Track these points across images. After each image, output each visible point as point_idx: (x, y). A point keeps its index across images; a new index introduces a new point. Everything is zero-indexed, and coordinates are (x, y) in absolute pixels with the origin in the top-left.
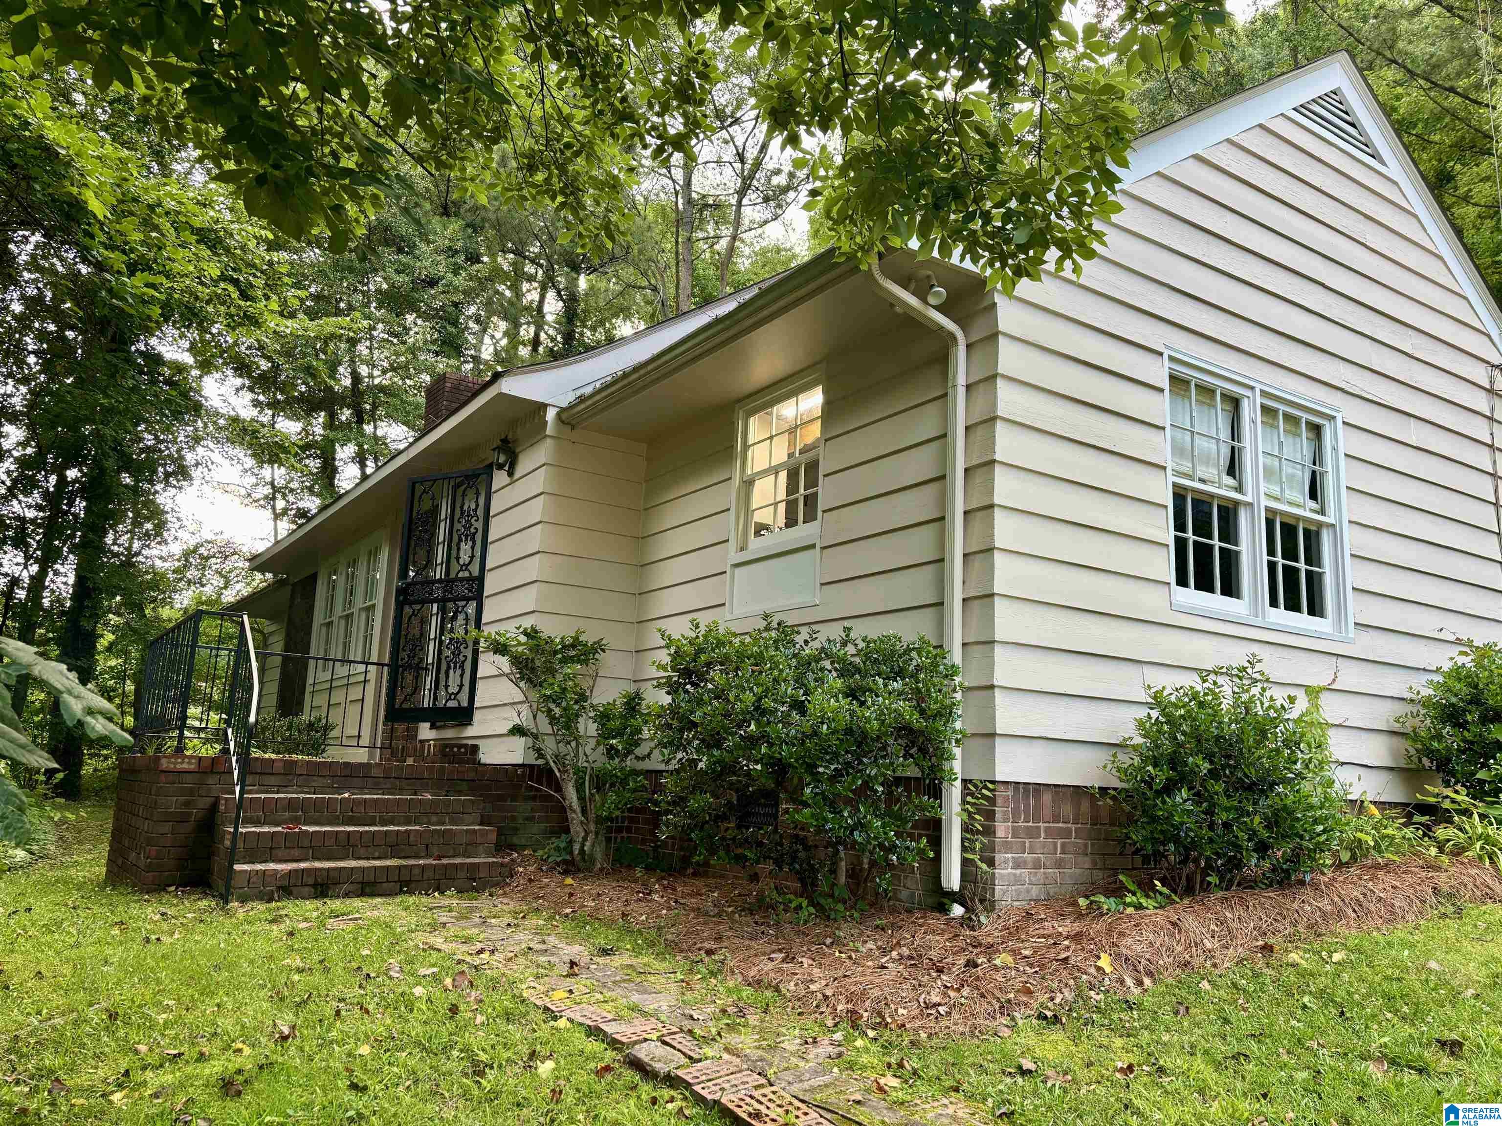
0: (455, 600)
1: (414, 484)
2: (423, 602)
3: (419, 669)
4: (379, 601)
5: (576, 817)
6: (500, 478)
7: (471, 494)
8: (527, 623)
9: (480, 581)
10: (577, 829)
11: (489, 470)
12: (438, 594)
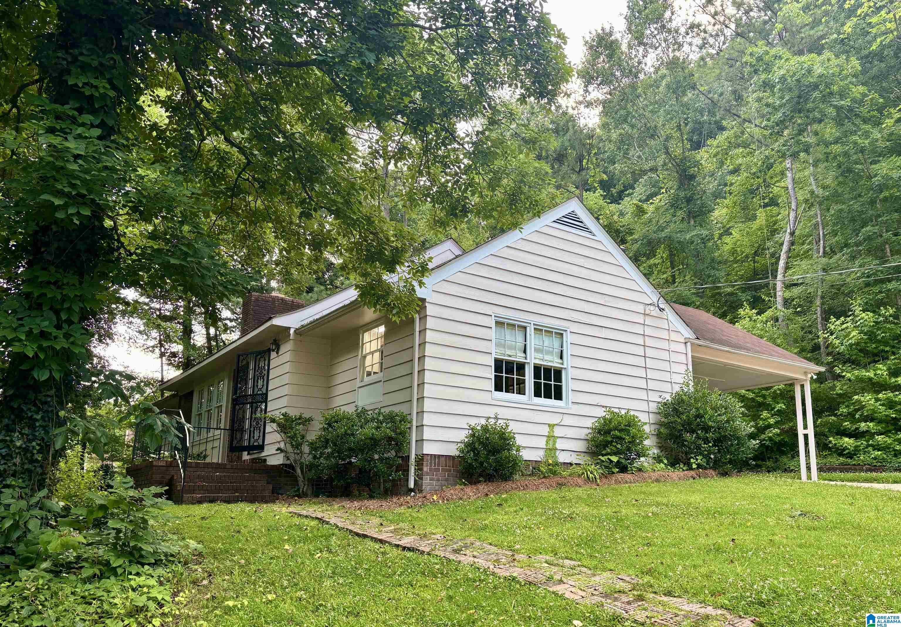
0: (256, 403)
1: (239, 356)
2: (244, 404)
3: (242, 430)
4: (224, 403)
5: (301, 479)
6: (273, 355)
7: (262, 359)
8: (283, 411)
9: (266, 394)
10: (301, 483)
11: (269, 351)
12: (250, 400)
